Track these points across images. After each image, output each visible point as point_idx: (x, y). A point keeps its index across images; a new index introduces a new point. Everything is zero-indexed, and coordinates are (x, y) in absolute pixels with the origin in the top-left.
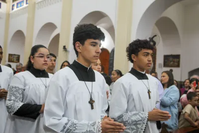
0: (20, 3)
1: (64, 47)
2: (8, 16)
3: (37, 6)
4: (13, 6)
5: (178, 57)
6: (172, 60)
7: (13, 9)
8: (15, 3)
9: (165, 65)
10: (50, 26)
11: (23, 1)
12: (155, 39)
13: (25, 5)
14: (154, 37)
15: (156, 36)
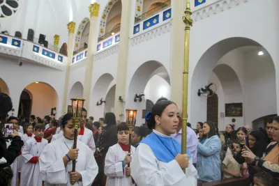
0: (80, 55)
1: (120, 98)
2: (69, 69)
3: (94, 58)
4: (73, 58)
5: (240, 105)
6: (234, 109)
7: (73, 62)
8: (75, 56)
9: (228, 114)
10: (107, 77)
11: (82, 54)
12: (211, 88)
13: (84, 58)
14: (209, 85)
15: (211, 84)
